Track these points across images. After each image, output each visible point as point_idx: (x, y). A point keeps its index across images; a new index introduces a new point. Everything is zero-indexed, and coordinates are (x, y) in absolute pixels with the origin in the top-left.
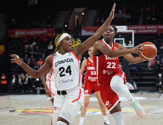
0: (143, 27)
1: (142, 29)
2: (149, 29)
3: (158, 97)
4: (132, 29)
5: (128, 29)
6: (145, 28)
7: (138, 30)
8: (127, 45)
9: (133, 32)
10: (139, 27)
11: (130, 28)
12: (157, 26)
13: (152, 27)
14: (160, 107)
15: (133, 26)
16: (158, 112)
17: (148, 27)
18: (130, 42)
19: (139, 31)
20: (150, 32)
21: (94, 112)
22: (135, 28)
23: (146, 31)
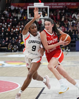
0: (55, 4)
1: (55, 6)
2: (60, 5)
3: (66, 55)
4: (48, 5)
5: (45, 5)
6: (57, 5)
7: (51, 6)
8: (44, 17)
9: (48, 7)
10: (53, 4)
11: (46, 4)
12: (66, 3)
13: (62, 4)
14: (67, 61)
15: (48, 3)
16: (66, 65)
17: (59, 4)
18: (46, 14)
19: (53, 7)
20: (60, 8)
21: (20, 65)
22: (50, 4)
23: (57, 7)
